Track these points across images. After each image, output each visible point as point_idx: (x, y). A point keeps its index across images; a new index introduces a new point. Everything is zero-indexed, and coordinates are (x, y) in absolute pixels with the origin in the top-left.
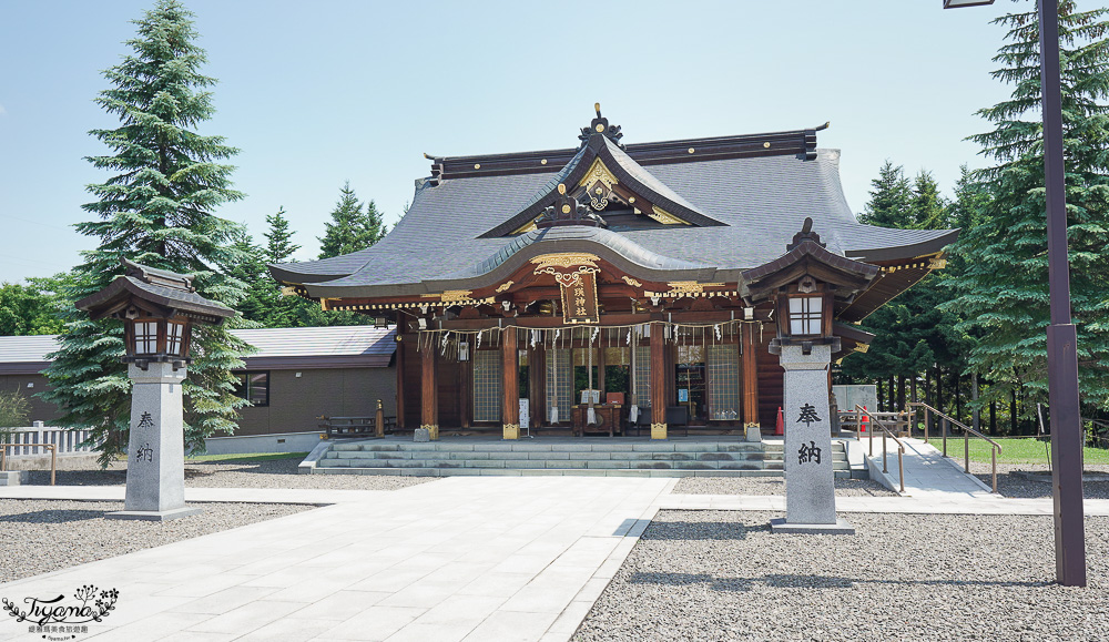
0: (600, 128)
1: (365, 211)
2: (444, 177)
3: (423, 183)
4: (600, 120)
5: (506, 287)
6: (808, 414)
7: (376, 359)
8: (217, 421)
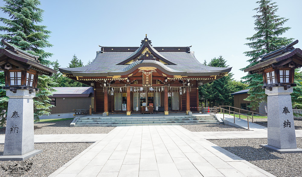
0: (146, 40)
1: (79, 61)
2: (104, 51)
3: (99, 52)
5: (131, 75)
6: (286, 110)
7: (85, 95)
8: (43, 112)
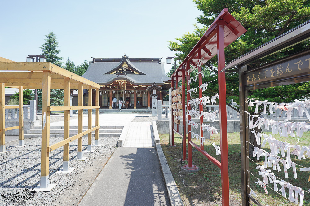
0: (125, 57)
2: (95, 62)
3: (91, 62)
4: (125, 55)
5: (111, 84)
6: (154, 103)
